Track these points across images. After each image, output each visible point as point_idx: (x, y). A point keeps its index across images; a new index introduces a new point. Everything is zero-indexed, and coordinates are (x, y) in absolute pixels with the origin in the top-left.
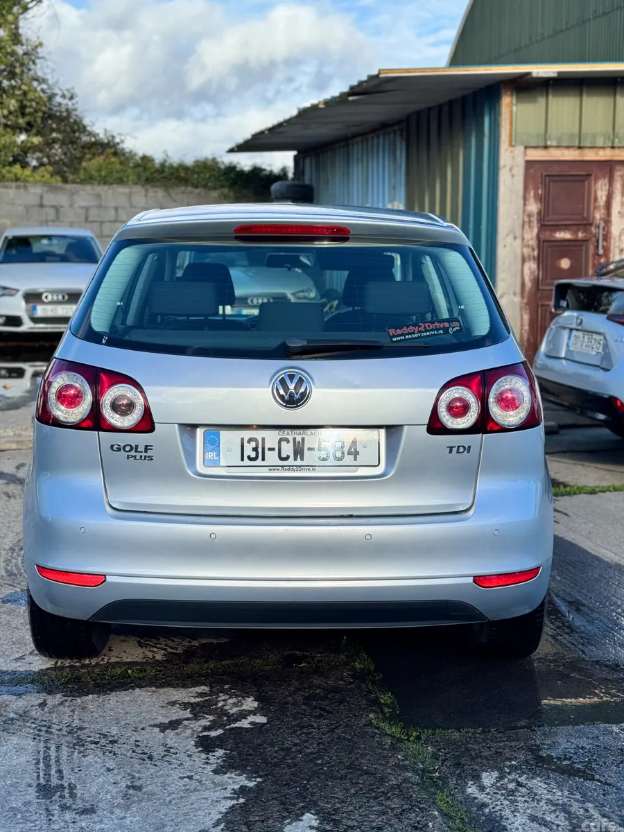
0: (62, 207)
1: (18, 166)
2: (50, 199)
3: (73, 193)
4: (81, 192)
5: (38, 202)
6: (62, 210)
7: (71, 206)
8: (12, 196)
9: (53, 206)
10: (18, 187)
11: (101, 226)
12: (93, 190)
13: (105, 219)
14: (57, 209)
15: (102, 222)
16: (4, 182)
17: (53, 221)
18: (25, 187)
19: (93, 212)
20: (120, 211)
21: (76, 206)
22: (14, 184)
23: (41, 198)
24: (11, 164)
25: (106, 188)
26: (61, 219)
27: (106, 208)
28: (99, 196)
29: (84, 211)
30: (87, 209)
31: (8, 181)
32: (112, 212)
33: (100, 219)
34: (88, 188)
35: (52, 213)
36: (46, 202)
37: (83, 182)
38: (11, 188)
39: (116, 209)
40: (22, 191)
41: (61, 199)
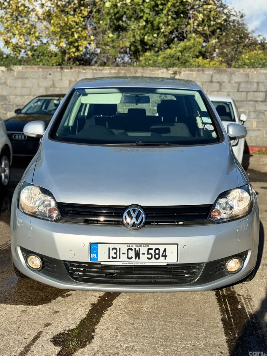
0: (224, 82)
1: (201, 58)
2: (217, 77)
3: (232, 74)
4: (237, 73)
5: (209, 79)
6: (224, 84)
7: (229, 82)
8: (194, 76)
9: (219, 82)
10: (198, 71)
11: (247, 94)
12: (245, 71)
13: (250, 90)
14: (220, 83)
15: (247, 92)
16: (191, 67)
17: (218, 91)
18: (203, 70)
19: (242, 85)
20: (260, 84)
21: (233, 82)
22: (197, 69)
23: (212, 77)
24: (197, 57)
25: (253, 70)
26: (222, 90)
27: (252, 83)
28: (247, 75)
29: (237, 85)
30: (239, 83)
31: (193, 67)
32: (255, 85)
33: (247, 90)
34: (241, 70)
35: (216, 86)
36: (214, 80)
37: (239, 67)
38: (195, 71)
39: (258, 83)
40: (201, 72)
41: (225, 78)
